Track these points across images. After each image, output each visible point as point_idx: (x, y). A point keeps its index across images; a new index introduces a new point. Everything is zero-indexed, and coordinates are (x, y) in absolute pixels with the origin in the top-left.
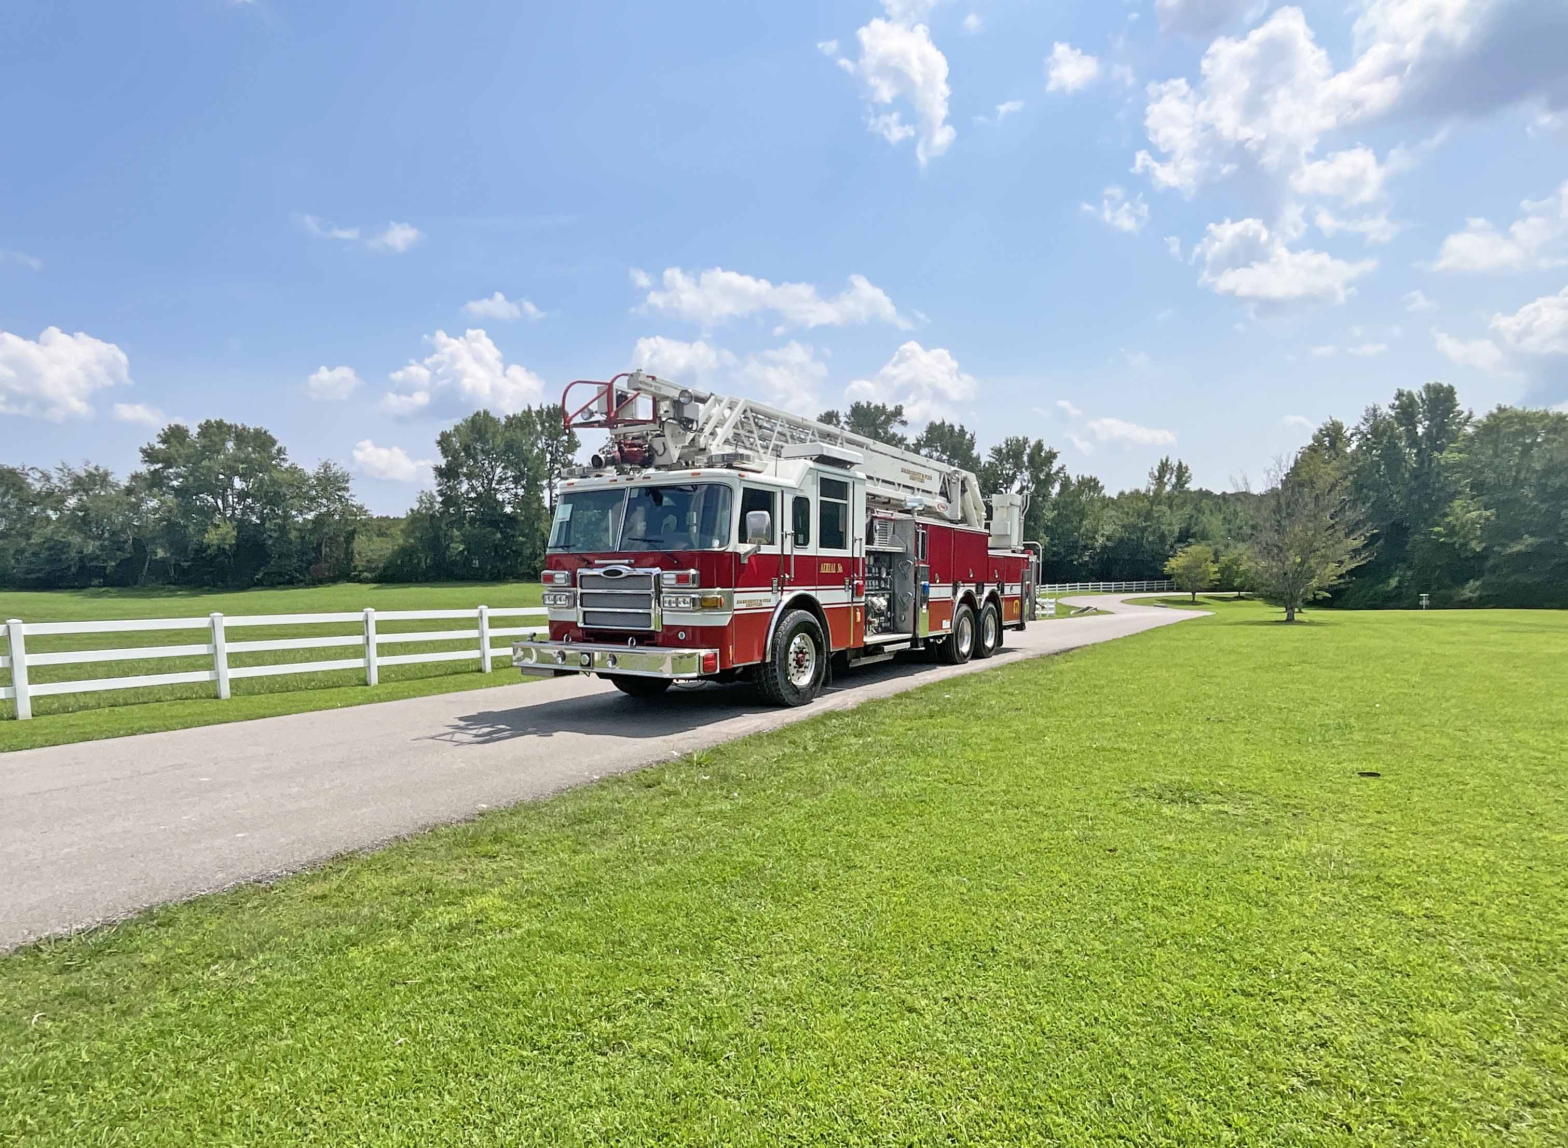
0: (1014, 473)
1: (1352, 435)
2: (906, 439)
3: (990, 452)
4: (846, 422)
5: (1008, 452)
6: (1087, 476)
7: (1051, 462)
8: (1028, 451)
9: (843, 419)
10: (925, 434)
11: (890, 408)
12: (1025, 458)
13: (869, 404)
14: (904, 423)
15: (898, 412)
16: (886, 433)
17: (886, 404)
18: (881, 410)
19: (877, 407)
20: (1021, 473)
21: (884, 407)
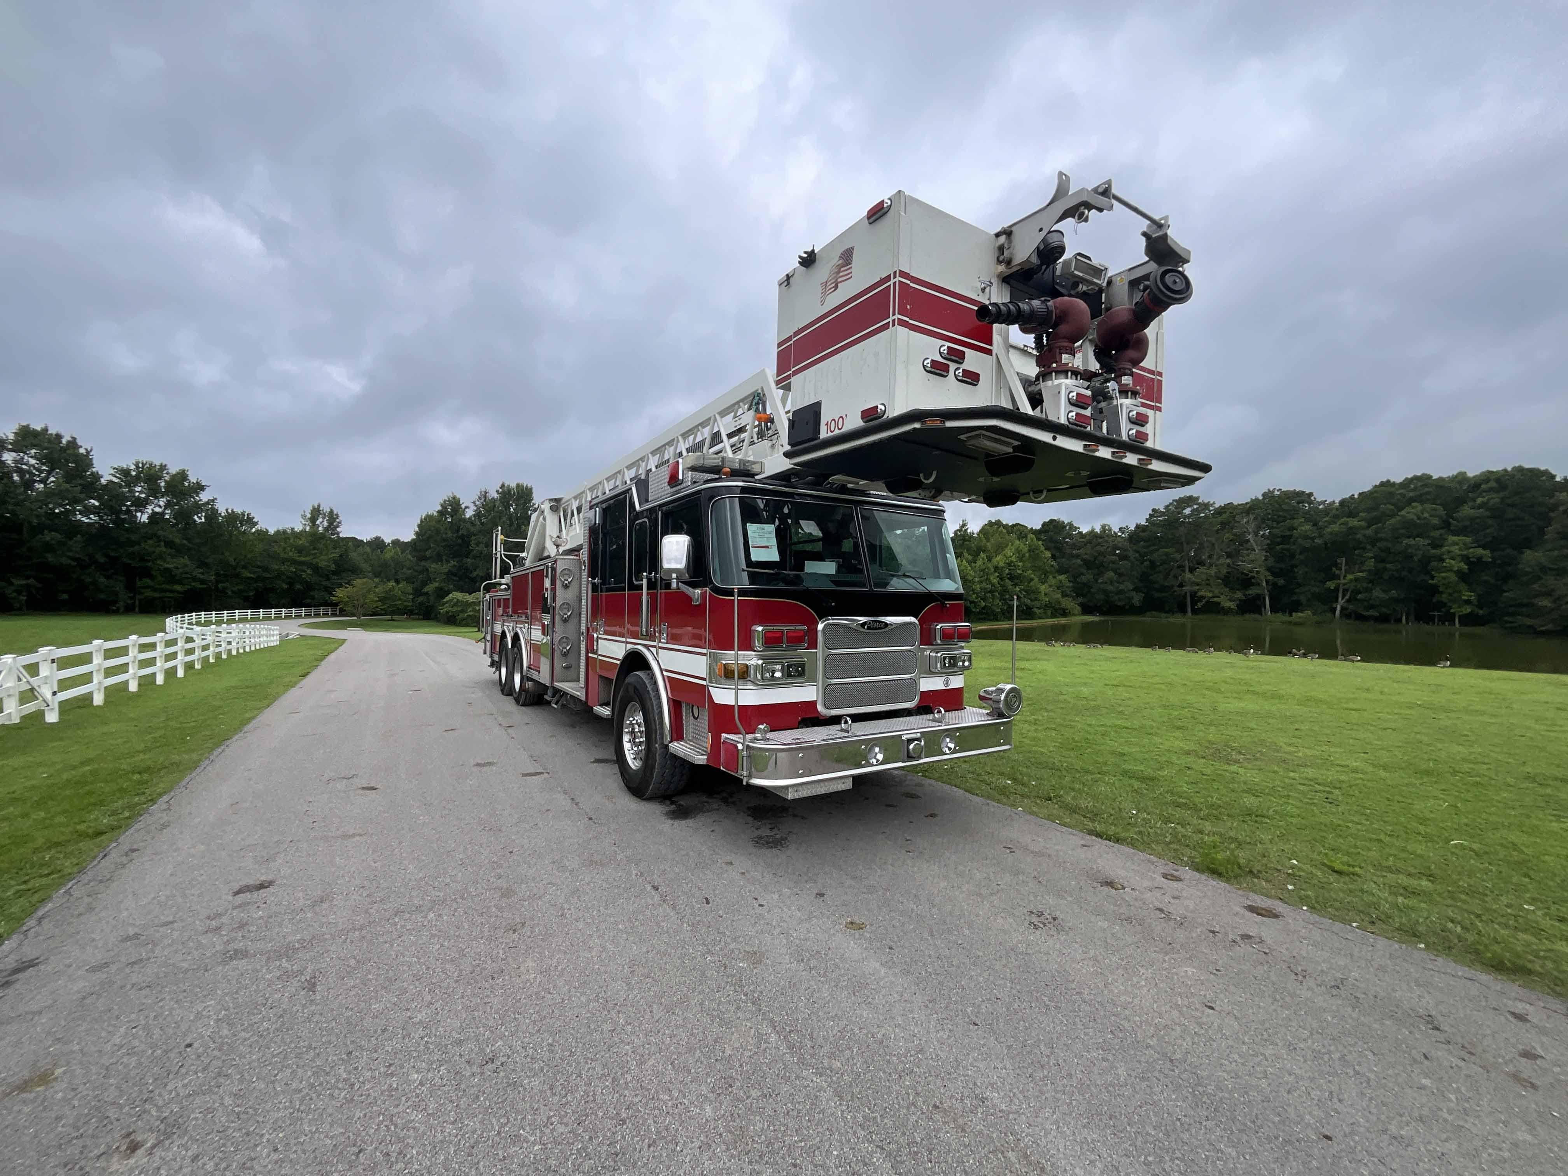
0: (147, 497)
1: (466, 507)
3: (112, 471)
5: (139, 473)
6: (239, 511)
7: (198, 494)
10: (12, 436)
20: (157, 498)
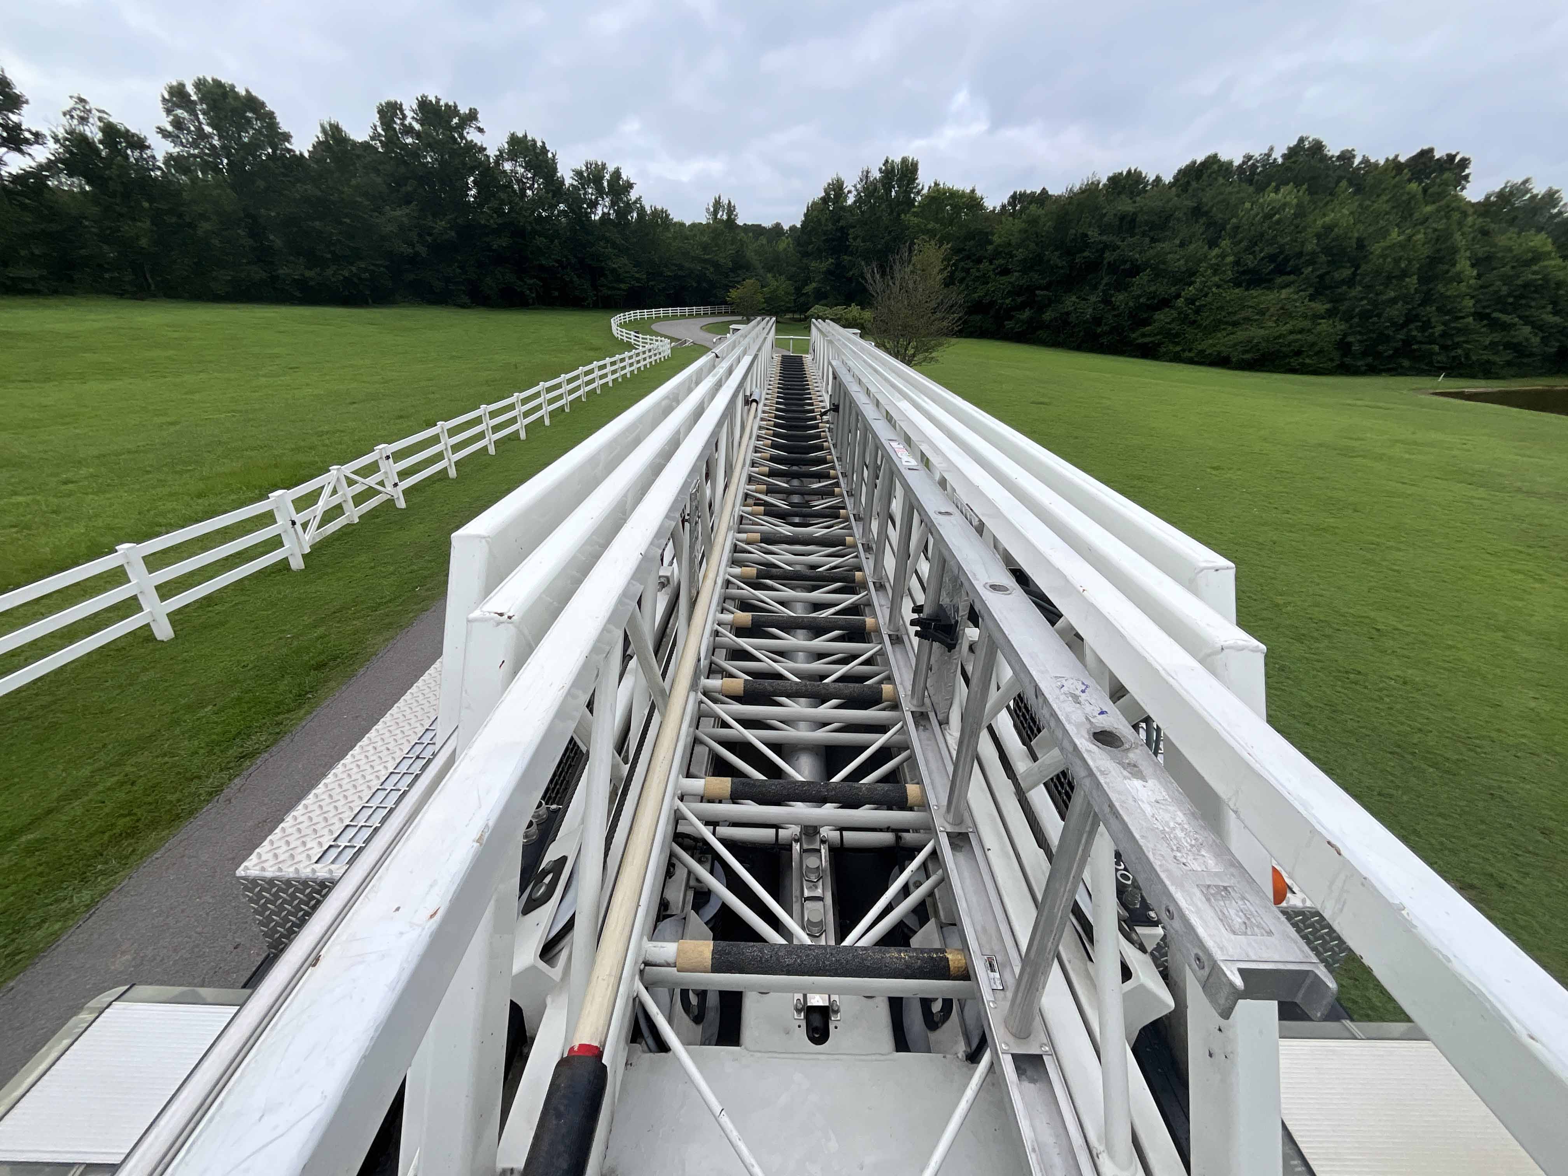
0: (597, 198)
1: (849, 192)
2: (485, 149)
3: (572, 174)
4: (413, 118)
5: (589, 174)
6: (659, 208)
7: (629, 192)
8: (607, 177)
9: (409, 114)
10: (506, 146)
11: (464, 110)
12: (605, 184)
13: (438, 100)
14: (481, 130)
15: (472, 116)
16: (462, 137)
17: (458, 104)
18: (452, 110)
19: (446, 105)
20: (603, 199)
21: (456, 107)
